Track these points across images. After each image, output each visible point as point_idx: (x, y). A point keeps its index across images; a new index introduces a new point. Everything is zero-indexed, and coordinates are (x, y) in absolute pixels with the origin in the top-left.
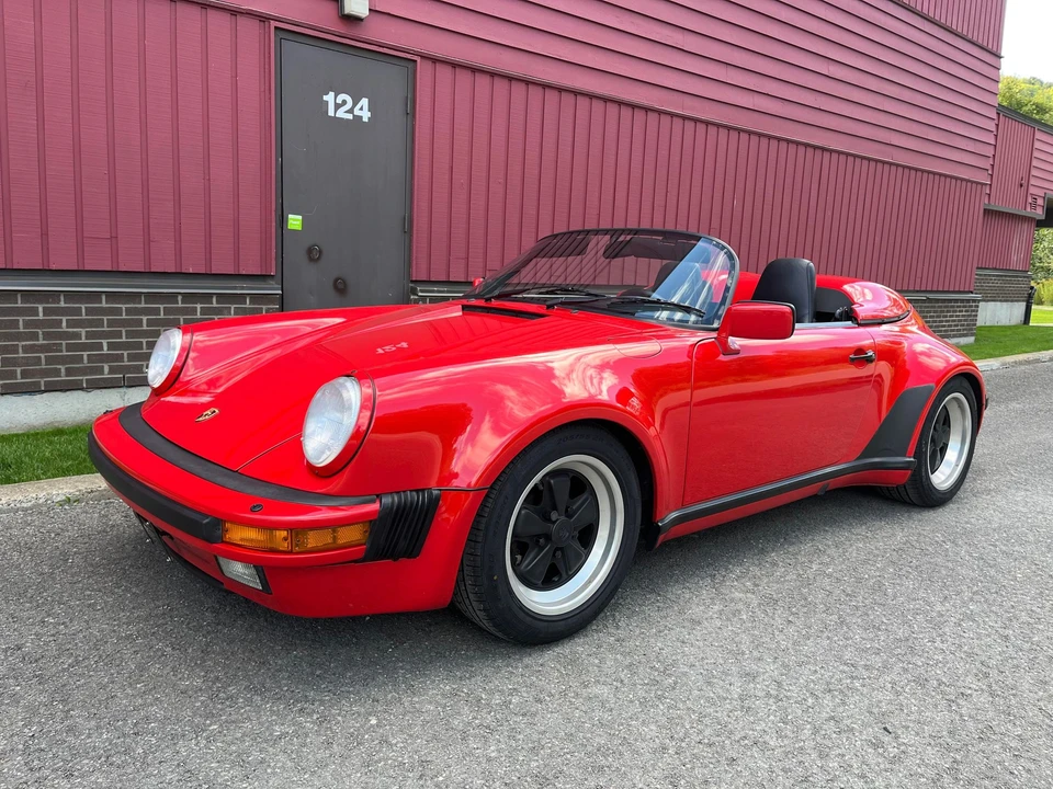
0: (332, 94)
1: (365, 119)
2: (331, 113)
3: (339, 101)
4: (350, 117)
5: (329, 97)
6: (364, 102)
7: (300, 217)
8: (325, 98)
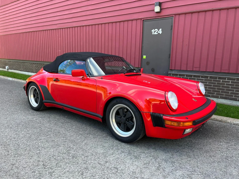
0: (153, 30)
1: (161, 33)
2: (153, 34)
3: (155, 31)
4: (157, 33)
5: (153, 31)
6: (161, 30)
7: (145, 56)
8: (152, 31)
